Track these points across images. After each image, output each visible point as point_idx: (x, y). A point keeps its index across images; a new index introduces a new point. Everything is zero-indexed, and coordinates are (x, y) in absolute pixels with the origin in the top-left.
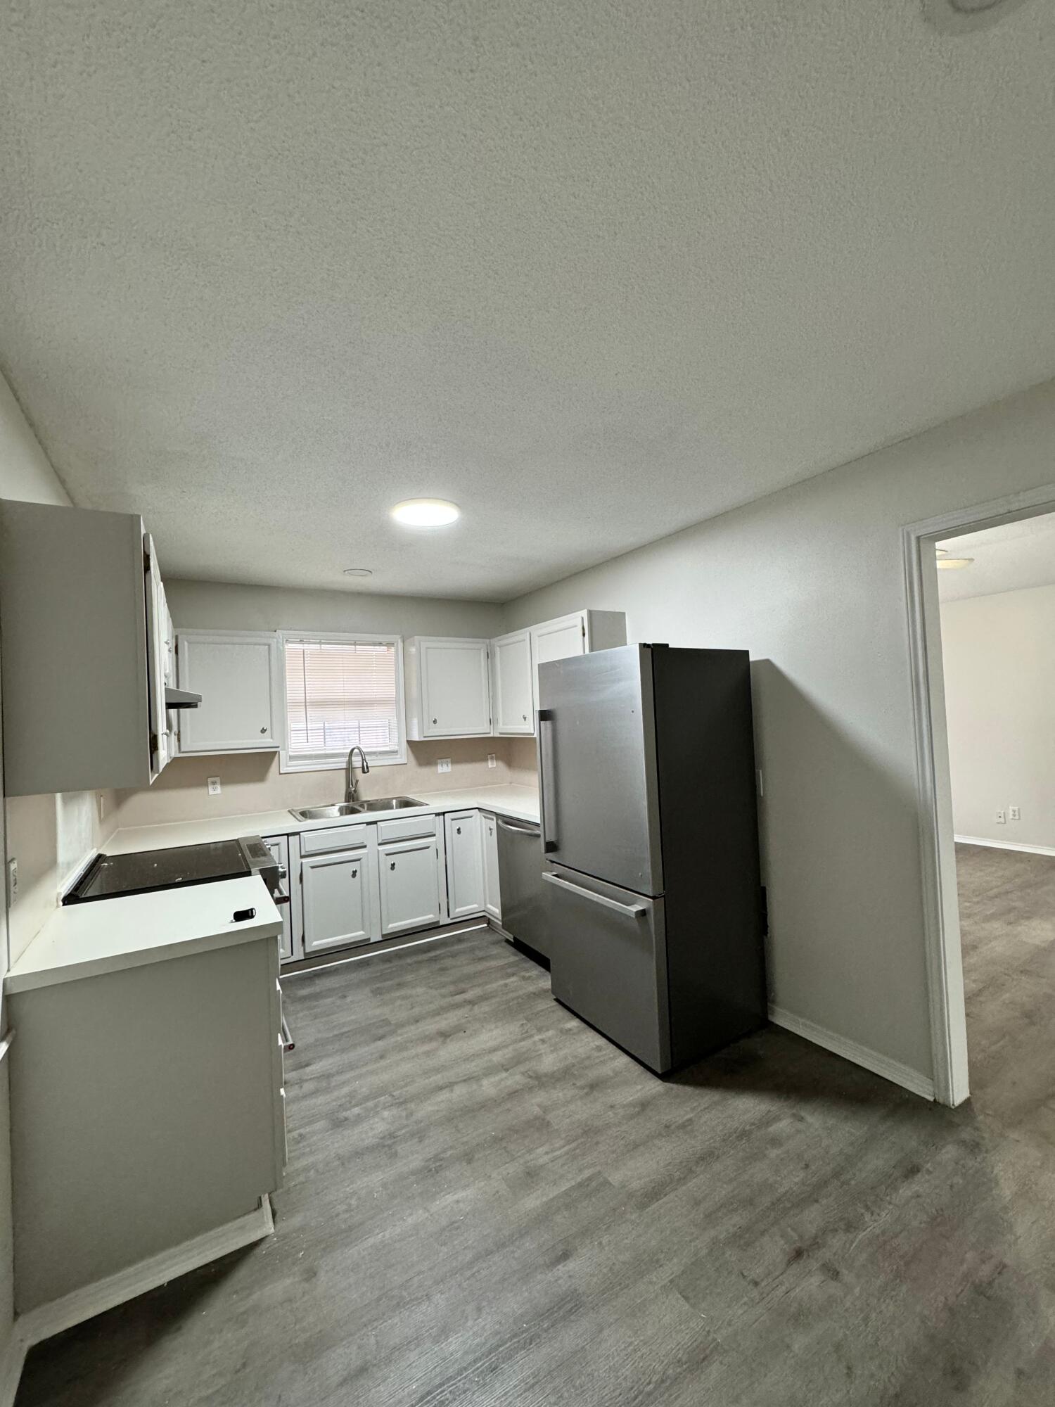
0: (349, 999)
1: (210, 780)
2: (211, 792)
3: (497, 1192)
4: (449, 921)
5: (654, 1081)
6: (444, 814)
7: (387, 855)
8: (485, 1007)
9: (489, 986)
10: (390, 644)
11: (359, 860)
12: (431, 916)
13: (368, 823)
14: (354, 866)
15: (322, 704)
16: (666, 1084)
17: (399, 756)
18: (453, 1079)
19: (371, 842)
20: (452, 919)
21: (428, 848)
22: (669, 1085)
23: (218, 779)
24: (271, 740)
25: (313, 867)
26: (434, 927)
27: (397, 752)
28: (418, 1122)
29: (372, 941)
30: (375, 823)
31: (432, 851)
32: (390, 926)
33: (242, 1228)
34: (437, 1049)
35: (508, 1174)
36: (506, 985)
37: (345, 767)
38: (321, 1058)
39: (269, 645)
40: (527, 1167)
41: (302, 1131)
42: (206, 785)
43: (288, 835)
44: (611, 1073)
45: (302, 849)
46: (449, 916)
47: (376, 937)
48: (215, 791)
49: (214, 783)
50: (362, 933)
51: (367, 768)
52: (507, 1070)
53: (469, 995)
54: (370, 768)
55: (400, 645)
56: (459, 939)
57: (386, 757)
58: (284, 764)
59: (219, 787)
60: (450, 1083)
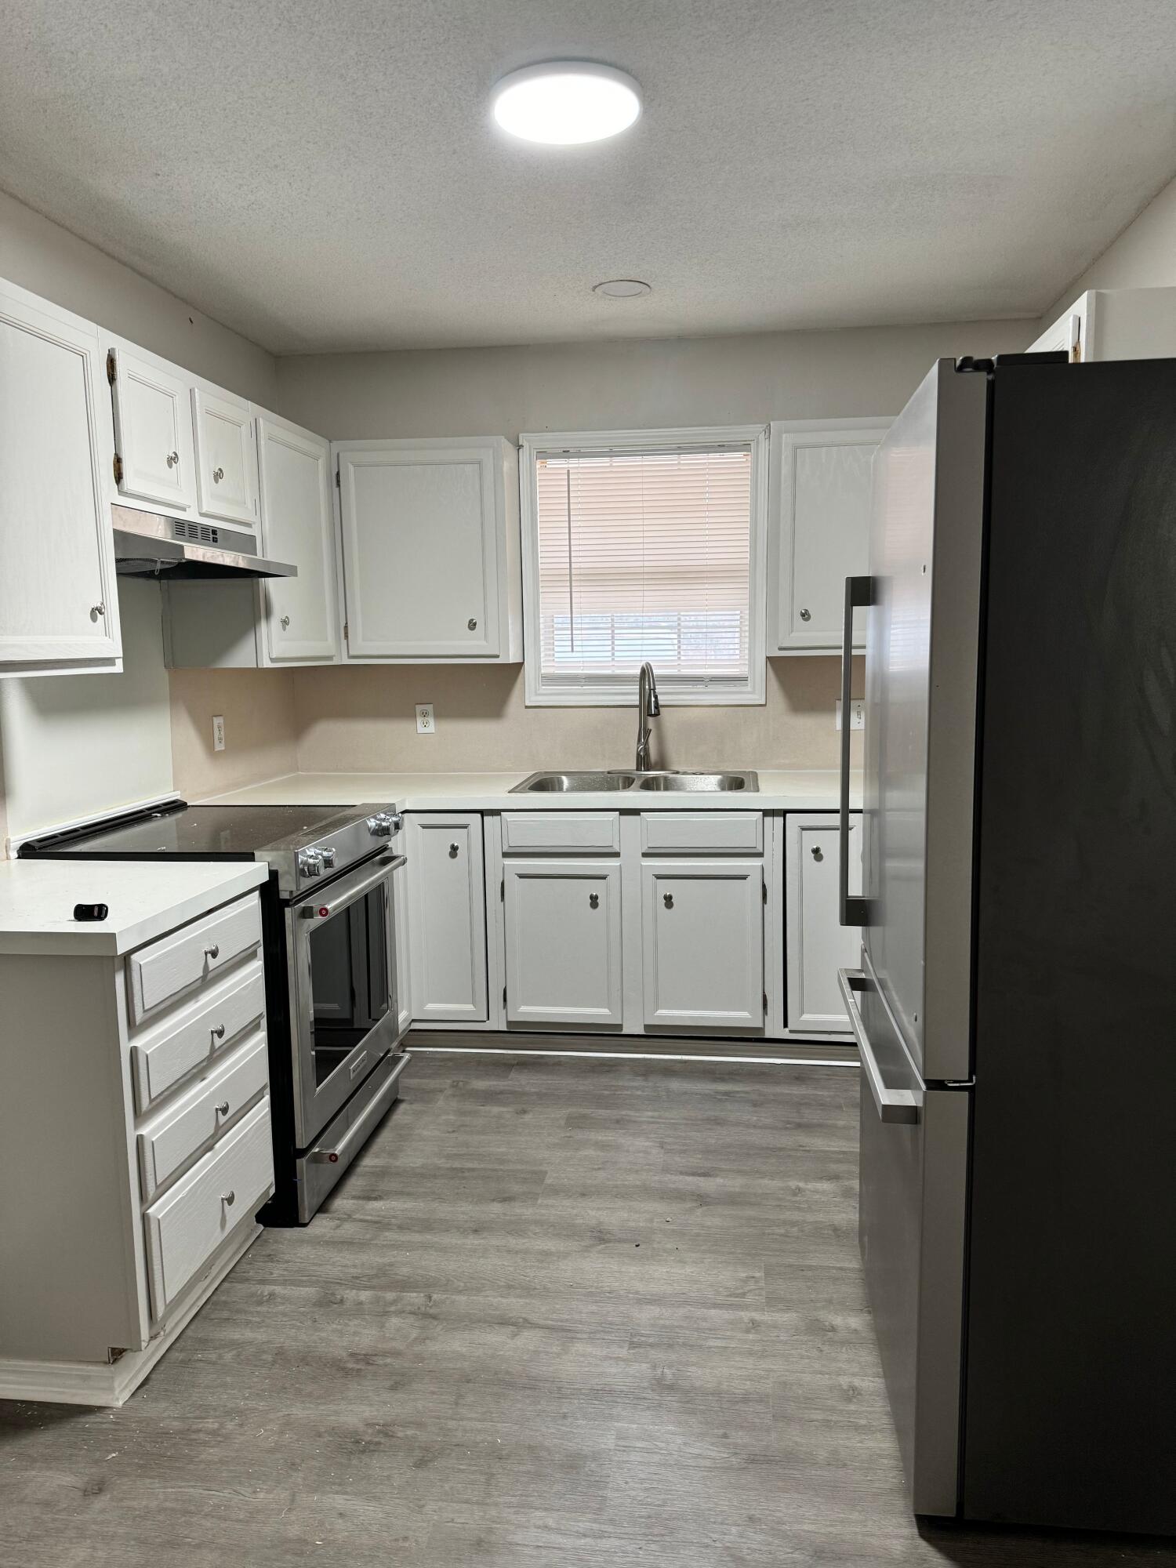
0: (527, 1117)
1: (419, 708)
2: (421, 729)
3: (406, 1539)
4: (785, 1034)
5: (903, 1521)
6: (784, 813)
7: (659, 877)
8: (714, 1220)
9: (766, 1181)
10: (745, 447)
11: (604, 878)
12: (745, 1014)
13: (624, 812)
14: (595, 888)
15: (600, 578)
16: (923, 1543)
17: (749, 689)
18: (534, 1318)
19: (631, 849)
20: (791, 1031)
21: (744, 878)
22: (924, 1547)
23: (429, 708)
24: (484, 643)
25: (521, 876)
26: (751, 1038)
27: (745, 679)
28: (420, 1358)
29: (625, 1031)
30: (635, 812)
31: (753, 886)
32: (661, 1012)
33: (85, 1378)
34: (565, 1255)
35: (452, 1521)
36: (799, 1191)
37: (637, 703)
38: (400, 1194)
39: (479, 463)
40: (490, 1531)
41: (278, 1289)
42: (412, 716)
43: (483, 813)
44: (822, 1455)
45: (505, 842)
46: (786, 1025)
47: (633, 1026)
48: (427, 727)
49: (425, 714)
50: (605, 1011)
51: (657, 707)
52: (633, 1345)
53: (709, 1185)
54: (661, 709)
55: (764, 446)
56: (800, 1076)
57: (720, 688)
58: (531, 690)
59: (431, 721)
60: (525, 1320)
